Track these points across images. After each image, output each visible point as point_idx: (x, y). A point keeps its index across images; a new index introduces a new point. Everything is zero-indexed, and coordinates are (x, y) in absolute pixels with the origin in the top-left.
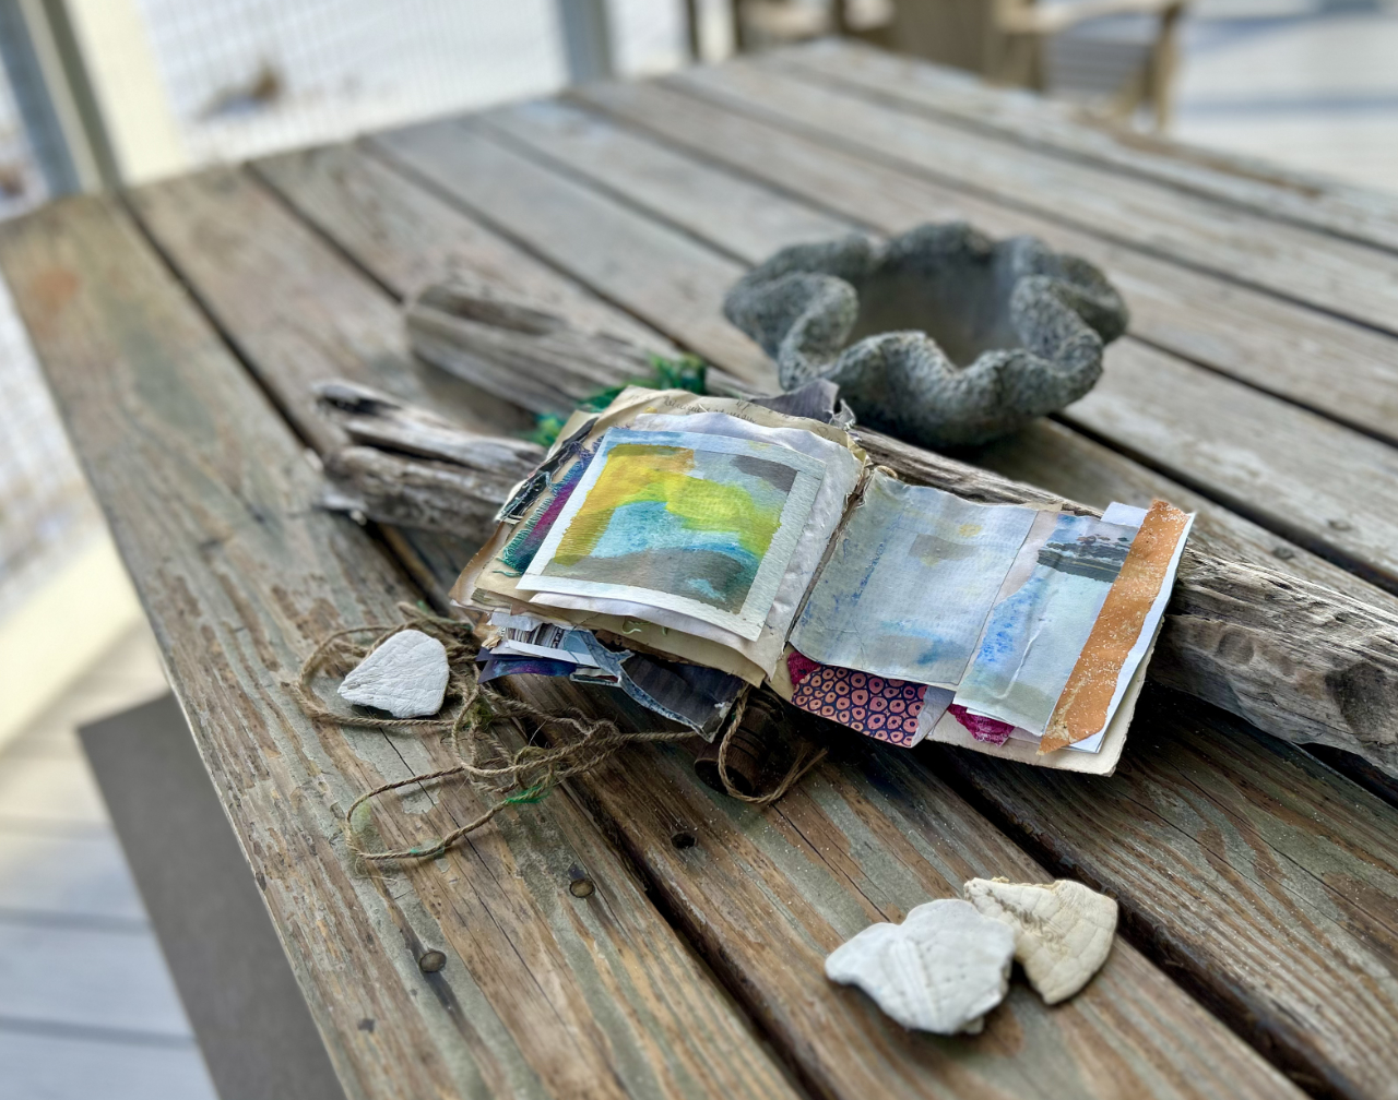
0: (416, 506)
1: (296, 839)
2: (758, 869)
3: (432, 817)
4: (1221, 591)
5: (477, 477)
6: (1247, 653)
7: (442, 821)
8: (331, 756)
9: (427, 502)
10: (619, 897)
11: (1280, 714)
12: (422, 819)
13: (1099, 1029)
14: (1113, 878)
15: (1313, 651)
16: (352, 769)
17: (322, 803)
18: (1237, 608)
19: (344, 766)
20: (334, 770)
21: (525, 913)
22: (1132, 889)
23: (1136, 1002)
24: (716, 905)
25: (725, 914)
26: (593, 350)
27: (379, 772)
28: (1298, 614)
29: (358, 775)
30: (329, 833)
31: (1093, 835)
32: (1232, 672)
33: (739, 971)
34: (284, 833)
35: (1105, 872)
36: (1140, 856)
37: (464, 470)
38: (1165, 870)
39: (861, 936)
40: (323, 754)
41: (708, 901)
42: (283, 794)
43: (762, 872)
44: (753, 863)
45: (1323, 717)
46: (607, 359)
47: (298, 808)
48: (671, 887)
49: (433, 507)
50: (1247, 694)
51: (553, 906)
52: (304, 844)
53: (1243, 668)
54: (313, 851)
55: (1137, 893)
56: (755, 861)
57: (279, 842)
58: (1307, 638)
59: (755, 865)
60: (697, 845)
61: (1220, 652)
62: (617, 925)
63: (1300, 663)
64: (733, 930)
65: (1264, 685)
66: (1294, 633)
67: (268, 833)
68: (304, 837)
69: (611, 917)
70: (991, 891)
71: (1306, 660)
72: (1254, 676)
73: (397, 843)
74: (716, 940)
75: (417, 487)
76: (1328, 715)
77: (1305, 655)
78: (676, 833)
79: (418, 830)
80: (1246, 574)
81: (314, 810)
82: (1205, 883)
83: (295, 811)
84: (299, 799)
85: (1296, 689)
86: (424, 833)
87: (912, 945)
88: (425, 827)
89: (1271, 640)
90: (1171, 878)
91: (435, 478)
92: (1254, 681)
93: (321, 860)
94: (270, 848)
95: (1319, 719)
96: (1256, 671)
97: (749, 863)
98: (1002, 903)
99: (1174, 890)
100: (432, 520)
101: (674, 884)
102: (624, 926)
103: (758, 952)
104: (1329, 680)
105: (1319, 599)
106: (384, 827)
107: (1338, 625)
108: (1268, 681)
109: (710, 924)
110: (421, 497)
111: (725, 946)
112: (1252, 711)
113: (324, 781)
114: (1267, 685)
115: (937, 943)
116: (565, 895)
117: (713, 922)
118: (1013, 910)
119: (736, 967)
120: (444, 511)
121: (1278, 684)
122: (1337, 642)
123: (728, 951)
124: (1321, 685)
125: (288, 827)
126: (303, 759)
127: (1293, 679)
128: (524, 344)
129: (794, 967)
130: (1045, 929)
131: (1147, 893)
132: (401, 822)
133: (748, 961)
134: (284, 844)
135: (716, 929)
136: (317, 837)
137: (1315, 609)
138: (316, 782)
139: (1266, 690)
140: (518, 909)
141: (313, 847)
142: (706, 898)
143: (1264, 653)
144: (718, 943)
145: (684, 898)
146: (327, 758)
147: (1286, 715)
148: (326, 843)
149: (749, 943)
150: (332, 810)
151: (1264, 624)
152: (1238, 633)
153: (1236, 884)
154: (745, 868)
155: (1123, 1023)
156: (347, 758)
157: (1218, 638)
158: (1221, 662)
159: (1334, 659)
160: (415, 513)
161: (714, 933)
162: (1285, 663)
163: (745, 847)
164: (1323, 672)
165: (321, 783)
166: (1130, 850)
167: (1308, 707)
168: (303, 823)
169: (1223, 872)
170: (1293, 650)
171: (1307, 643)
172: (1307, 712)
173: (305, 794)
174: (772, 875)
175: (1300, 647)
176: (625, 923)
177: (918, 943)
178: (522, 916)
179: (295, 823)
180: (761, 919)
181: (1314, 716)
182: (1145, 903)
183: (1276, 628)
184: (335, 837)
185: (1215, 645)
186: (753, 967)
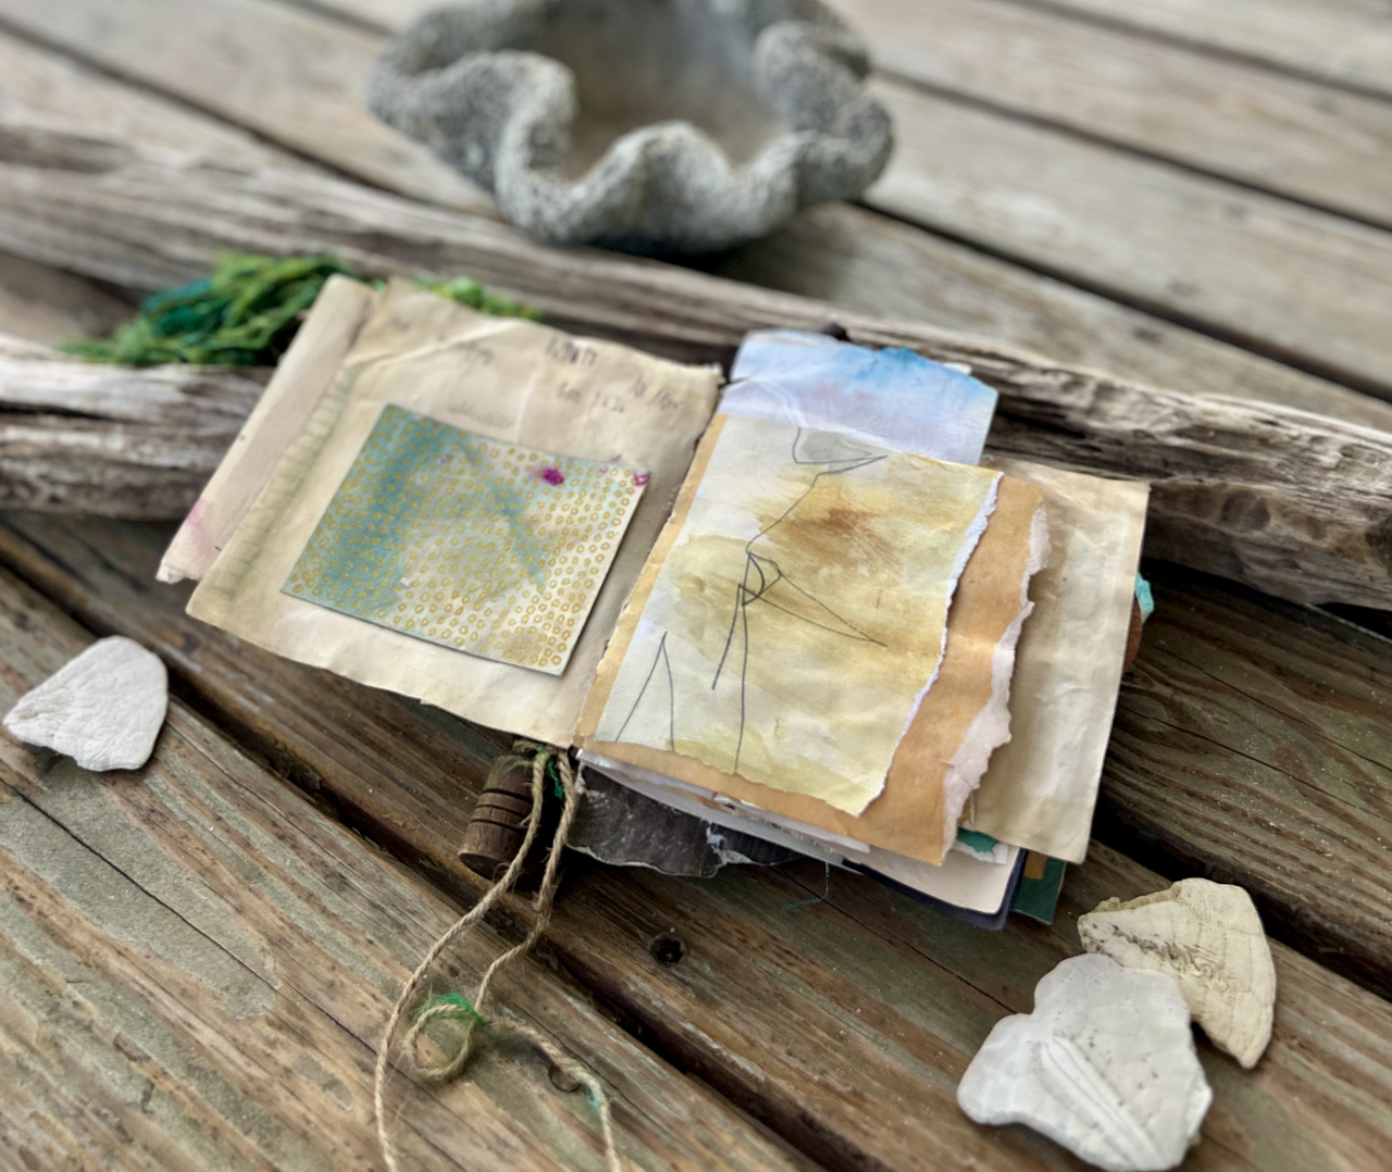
0: (26, 483)
1: (85, 1122)
2: (790, 968)
3: (284, 1015)
4: (1203, 440)
5: (126, 433)
6: (1261, 515)
7: (302, 1017)
8: (69, 947)
9: (43, 477)
10: (627, 1075)
11: (1307, 580)
12: (271, 1023)
13: (1320, 1087)
14: (1217, 850)
15: (1338, 505)
16: (114, 963)
17: (96, 1039)
18: (1231, 461)
19: (99, 961)
20: (86, 973)
21: (506, 1144)
22: (1244, 861)
23: (1336, 1031)
24: (766, 1045)
25: (784, 1056)
26: (197, 188)
27: (159, 956)
28: (1302, 457)
29: (130, 971)
30: (134, 1094)
31: (1161, 793)
32: (1244, 541)
33: (846, 1146)
34: (62, 1116)
35: (1204, 845)
36: (1227, 809)
37: (99, 425)
38: (1265, 822)
39: (989, 1046)
40: (54, 949)
41: (753, 1044)
42: (22, 1041)
43: (797, 971)
44: (776, 959)
45: (1365, 580)
46: (226, 201)
47: (61, 1062)
48: (686, 1033)
49: (54, 483)
50: (1262, 563)
51: (540, 1119)
52: (103, 1126)
53: (1257, 534)
54: (125, 1134)
55: (1255, 866)
56: (779, 956)
57: (58, 1135)
58: (1327, 487)
59: (781, 962)
60: (689, 954)
61: (1225, 519)
62: (646, 1123)
63: (1331, 522)
64: (808, 1080)
65: (1284, 551)
66: (1310, 484)
67: (32, 1124)
68: (97, 1113)
69: (633, 1112)
70: (1116, 928)
71: (1335, 517)
72: (1273, 543)
73: (251, 1078)
74: (792, 1102)
75: (25, 459)
76: (1372, 578)
77: (1333, 510)
78: (650, 941)
79: (272, 1044)
80: (1224, 414)
81: (88, 1060)
82: (1317, 829)
83: (59, 1069)
84: (54, 1044)
85: (1331, 554)
86: (286, 1047)
87: (1065, 1042)
88: (282, 1037)
89: (1288, 498)
90: (1278, 831)
91: (55, 444)
92: (1274, 549)
93: (146, 1148)
94: (49, 1151)
95: (1359, 582)
96: (1276, 537)
97: (772, 961)
98: (1135, 941)
99: (1291, 848)
100: (54, 499)
101: (689, 1027)
102: (657, 1121)
103: (858, 1106)
104: (1370, 538)
105: (1316, 432)
106: (217, 1056)
107: (1349, 464)
108: (1292, 547)
109: (772, 1079)
110: (32, 471)
111: (810, 1110)
112: (1268, 580)
113: (79, 998)
114: (1291, 552)
115: (1096, 1031)
116: (548, 1095)
117: (774, 1073)
118: (1152, 947)
119: (841, 1139)
120: (75, 487)
121: (1306, 550)
122: (1361, 488)
123: (819, 1117)
124: (1364, 546)
125: (61, 1102)
126: (26, 966)
127: (1327, 543)
128: (78, 189)
129: (918, 1115)
130: (1198, 961)
131: (1263, 861)
132: (240, 1037)
133: (855, 1127)
134: (69, 1136)
135: (781, 1083)
136: (119, 1108)
137: (1317, 447)
138: (67, 1005)
139: (1290, 557)
140: (493, 1141)
141: (120, 1128)
142: (747, 1039)
143: (1285, 515)
144: (797, 1107)
145: (715, 1046)
146: (64, 952)
147: (1314, 581)
148: (138, 1114)
149: (840, 1096)
150: (118, 1047)
151: (1269, 476)
152: (1247, 494)
153: (1347, 818)
154: (771, 970)
155: (1341, 1069)
156: (97, 944)
157: (1221, 503)
158: (1226, 529)
159: (1367, 510)
160: (22, 492)
161: (784, 1094)
162: (1314, 525)
163: (755, 936)
164: (1361, 530)
165: (76, 1004)
166: (1211, 802)
167: (1346, 571)
168: (83, 1088)
169: (1326, 805)
170: (1316, 506)
171: (1329, 495)
172: (1345, 576)
173: (60, 1031)
174: (813, 973)
175: (1323, 500)
176: (658, 1115)
177: (1072, 1039)
178: (506, 1152)
179: (67, 1093)
180: (836, 1049)
181: (1353, 580)
182: (1270, 878)
183: (1286, 481)
184: (147, 1097)
185: (1217, 512)
186: (866, 1134)
